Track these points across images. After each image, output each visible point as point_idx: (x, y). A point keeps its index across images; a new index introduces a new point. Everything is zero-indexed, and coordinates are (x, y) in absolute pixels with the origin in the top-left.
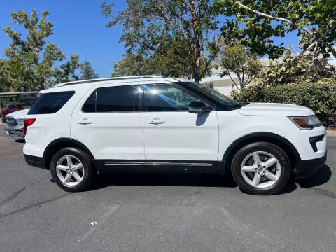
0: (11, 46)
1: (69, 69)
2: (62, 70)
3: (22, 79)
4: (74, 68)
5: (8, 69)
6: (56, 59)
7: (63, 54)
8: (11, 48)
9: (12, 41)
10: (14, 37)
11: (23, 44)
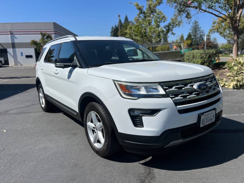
0: (138, 15)
1: (169, 28)
2: (165, 30)
3: (140, 37)
4: (173, 27)
5: (134, 31)
6: (161, 22)
7: (166, 17)
8: (138, 16)
9: (138, 12)
10: (140, 9)
11: (144, 13)
